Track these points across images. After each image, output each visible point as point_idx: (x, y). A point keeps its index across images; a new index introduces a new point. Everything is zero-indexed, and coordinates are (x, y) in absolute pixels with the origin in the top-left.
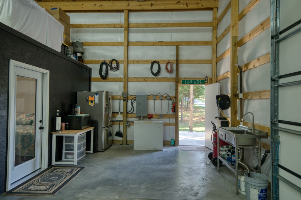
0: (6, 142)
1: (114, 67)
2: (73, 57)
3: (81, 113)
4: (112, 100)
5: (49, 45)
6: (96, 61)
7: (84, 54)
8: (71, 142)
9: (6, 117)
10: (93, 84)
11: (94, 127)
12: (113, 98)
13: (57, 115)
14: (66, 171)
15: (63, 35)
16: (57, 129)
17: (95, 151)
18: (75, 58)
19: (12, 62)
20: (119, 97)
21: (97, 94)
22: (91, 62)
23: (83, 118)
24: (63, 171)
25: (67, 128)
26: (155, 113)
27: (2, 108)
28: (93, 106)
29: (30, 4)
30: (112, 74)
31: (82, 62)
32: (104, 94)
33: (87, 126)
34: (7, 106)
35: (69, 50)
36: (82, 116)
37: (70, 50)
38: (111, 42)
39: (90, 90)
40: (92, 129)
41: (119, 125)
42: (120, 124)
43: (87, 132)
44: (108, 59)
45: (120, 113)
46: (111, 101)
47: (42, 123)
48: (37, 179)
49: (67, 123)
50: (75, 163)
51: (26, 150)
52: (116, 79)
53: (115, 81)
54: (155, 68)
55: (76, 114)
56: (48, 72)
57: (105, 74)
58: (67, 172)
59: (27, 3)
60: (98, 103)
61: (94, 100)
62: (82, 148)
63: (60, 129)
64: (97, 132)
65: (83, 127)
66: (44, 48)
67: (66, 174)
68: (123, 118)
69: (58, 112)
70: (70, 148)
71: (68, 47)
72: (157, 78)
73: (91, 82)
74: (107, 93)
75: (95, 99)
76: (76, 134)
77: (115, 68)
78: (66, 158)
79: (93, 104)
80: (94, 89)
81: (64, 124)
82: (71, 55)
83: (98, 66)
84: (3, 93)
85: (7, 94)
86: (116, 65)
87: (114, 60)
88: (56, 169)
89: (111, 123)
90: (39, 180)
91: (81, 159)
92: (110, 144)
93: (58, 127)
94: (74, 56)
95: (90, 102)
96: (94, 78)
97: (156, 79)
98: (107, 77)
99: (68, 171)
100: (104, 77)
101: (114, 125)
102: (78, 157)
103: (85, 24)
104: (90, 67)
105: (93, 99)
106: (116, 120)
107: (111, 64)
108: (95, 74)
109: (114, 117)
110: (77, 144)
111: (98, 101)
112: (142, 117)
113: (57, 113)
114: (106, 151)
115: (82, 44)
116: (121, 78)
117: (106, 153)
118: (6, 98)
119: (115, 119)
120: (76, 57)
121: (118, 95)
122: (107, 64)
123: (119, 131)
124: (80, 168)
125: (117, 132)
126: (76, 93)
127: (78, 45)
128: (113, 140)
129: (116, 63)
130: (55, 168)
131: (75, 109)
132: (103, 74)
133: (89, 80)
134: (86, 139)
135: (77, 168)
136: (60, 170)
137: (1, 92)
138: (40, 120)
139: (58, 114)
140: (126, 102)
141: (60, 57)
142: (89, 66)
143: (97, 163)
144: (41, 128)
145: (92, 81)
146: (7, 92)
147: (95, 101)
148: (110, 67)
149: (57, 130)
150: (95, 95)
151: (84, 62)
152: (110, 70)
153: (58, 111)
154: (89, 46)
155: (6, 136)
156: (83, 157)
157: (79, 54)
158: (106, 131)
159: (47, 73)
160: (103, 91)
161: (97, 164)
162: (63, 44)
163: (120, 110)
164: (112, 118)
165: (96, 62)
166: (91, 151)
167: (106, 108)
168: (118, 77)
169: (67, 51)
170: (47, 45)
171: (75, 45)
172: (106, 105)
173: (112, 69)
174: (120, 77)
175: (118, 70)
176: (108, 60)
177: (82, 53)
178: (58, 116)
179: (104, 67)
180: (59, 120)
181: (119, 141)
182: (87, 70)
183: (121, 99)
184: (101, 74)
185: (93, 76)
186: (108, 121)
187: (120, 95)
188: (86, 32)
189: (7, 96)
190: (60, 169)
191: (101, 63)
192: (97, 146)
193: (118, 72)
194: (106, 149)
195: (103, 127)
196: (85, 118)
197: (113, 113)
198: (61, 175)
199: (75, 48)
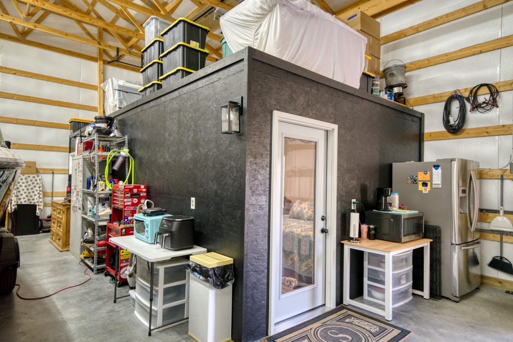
0: (267, 251)
1: (484, 103)
2: (384, 96)
3: (400, 208)
4: (478, 181)
5: (338, 78)
6: (434, 96)
7: (407, 87)
8: (379, 266)
9: (267, 209)
10: (427, 145)
11: (432, 240)
12: (481, 175)
13: (353, 208)
14: (367, 328)
15: (364, 55)
16: (352, 235)
17: (436, 294)
18: (388, 96)
19: (277, 115)
20: (500, 173)
21: (436, 167)
22: (424, 101)
23: (404, 219)
24: (363, 326)
25: (370, 237)
27: (262, 192)
28: (427, 192)
29: (307, 11)
30: (475, 119)
31: (404, 104)
32: (455, 166)
33: (413, 237)
34: (268, 189)
35: (377, 82)
36: (402, 213)
37: (379, 83)
38: (474, 47)
39: (420, 158)
40: (426, 244)
41: (501, 242)
42: (504, 240)
43: (414, 251)
44: (464, 88)
45: (502, 212)
46: (476, 182)
47: (325, 221)
48: (315, 328)
49: (372, 226)
50: (388, 315)
51: (304, 264)
52: (489, 131)
53: (486, 134)
55: (390, 208)
56: (336, 127)
57: (457, 122)
58: (370, 332)
59: (302, 12)
60: (440, 186)
61: (431, 181)
62: (403, 281)
63: (357, 236)
64: (440, 252)
65: (404, 239)
66: (328, 85)
67: (367, 335)
69: (354, 203)
70: (378, 278)
71: (374, 78)
73: (423, 141)
74: (464, 165)
75: (434, 177)
76: (389, 252)
77: (485, 105)
78: (370, 295)
79: (429, 188)
80: (429, 156)
81: (365, 228)
82: (380, 92)
83: (441, 107)
84: (263, 168)
85: (268, 169)
86: (488, 97)
87: (482, 85)
88: (349, 316)
89: (477, 235)
90: (318, 331)
91: (402, 306)
92: (475, 285)
93: (354, 233)
94: (386, 93)
95: (420, 184)
96: (431, 134)
98: (464, 128)
99: (373, 331)
100: (454, 129)
101: (485, 239)
102: (394, 302)
103: (411, 28)
104: (421, 112)
105: (427, 178)
106: (491, 228)
107: (475, 96)
108: (433, 123)
109: (485, 221)
110: (391, 273)
111: (440, 182)
113: (352, 205)
114: (465, 302)
115: (404, 68)
116: (503, 126)
117: (464, 306)
118: (268, 176)
119: (485, 226)
120: (390, 95)
121: (495, 167)
122: (464, 97)
123: (501, 258)
124: (400, 331)
125: (494, 259)
126: (391, 166)
127: (394, 72)
128: (482, 277)
129: (489, 92)
130: (350, 312)
131: (388, 198)
132: (452, 122)
133: (420, 138)
134: (413, 264)
135: (392, 328)
136: (356, 322)
137: (261, 165)
138: (323, 216)
139: (354, 206)
141: (358, 97)
142: (419, 109)
143: (441, 330)
144: (324, 231)
145: (425, 140)
146: (269, 165)
147: (434, 183)
148: (472, 104)
149: (352, 239)
150: (433, 168)
151: (407, 103)
152: (473, 109)
153: (354, 200)
154: (420, 68)
155: (267, 240)
156: (406, 304)
157: (396, 90)
158: (462, 254)
159: (333, 129)
160: (452, 160)
161: (441, 334)
162: (364, 74)
163: (502, 205)
164: (479, 223)
165: (435, 99)
166: (426, 293)
167: (461, 199)
168: (497, 124)
169: (373, 85)
170: (335, 79)
171: (389, 73)
172: (460, 191)
173: (476, 106)
174: (501, 124)
175: (495, 108)
176: (466, 90)
177: (404, 86)
178: (354, 211)
179: (455, 106)
180: (355, 218)
181: (500, 282)
182: (415, 119)
183: (504, 177)
184: (446, 122)
185: (427, 130)
186: (467, 229)
187: (500, 167)
188: (411, 43)
189: (268, 173)
190: (358, 318)
191: (446, 98)
192: (440, 284)
193: (494, 113)
194: (464, 297)
195: (454, 242)
196: (410, 218)
197: (481, 210)
198: (358, 335)
199: (389, 79)
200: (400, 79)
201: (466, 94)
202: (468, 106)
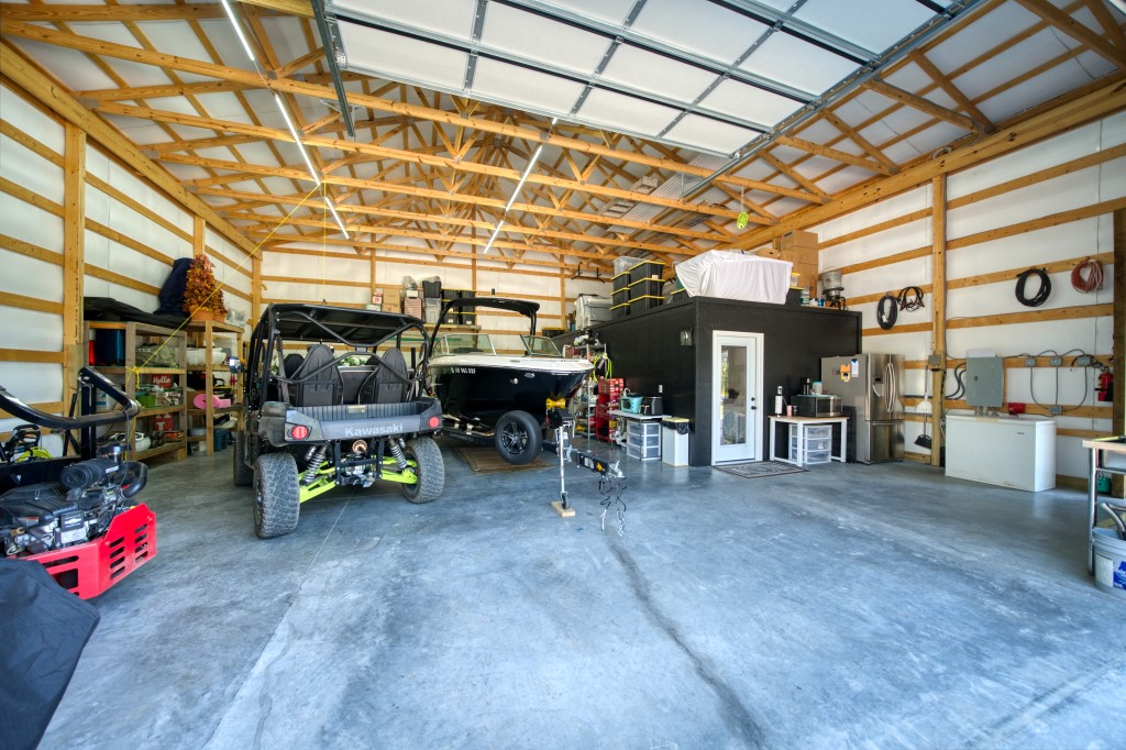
1: (911, 303)
2: (815, 303)
3: (822, 393)
7: (843, 290)
10: (865, 340)
11: (848, 417)
12: (908, 365)
13: (777, 393)
15: (788, 276)
16: (777, 412)
18: (819, 302)
20: (922, 363)
21: (854, 360)
22: (858, 301)
23: (819, 400)
25: (794, 414)
26: (1032, 402)
28: (847, 381)
30: (905, 317)
32: (869, 359)
35: (806, 293)
37: (808, 293)
39: (858, 352)
40: (843, 419)
42: (926, 421)
43: (834, 424)
44: (896, 290)
45: (925, 397)
47: (754, 401)
49: (795, 407)
52: (917, 327)
53: (914, 330)
54: (1033, 286)
55: (813, 393)
56: (762, 336)
57: (889, 320)
60: (857, 376)
61: (851, 372)
62: (821, 447)
63: (782, 413)
64: (854, 426)
68: (933, 409)
71: (802, 290)
72: (1039, 312)
73: (861, 337)
74: (878, 359)
75: (853, 369)
76: (799, 421)
77: (913, 305)
79: (849, 378)
80: (867, 349)
81: (788, 407)
82: (810, 300)
83: (874, 305)
86: (915, 297)
87: (909, 288)
92: (898, 457)
93: (779, 409)
94: (816, 300)
95: (843, 375)
96: (868, 330)
97: (1037, 315)
98: (895, 325)
100: (887, 326)
101: (910, 421)
104: (859, 311)
105: (847, 369)
106: (918, 411)
107: (904, 297)
108: (870, 321)
109: (913, 406)
110: (802, 438)
111: (857, 373)
112: (985, 410)
113: (777, 390)
115: (838, 272)
116: (925, 323)
119: (909, 410)
121: (917, 358)
122: (895, 297)
123: (924, 435)
125: (919, 438)
127: (830, 276)
129: (915, 294)
130: (776, 464)
132: (885, 319)
133: (858, 333)
138: (753, 398)
139: (779, 391)
140: (939, 374)
141: (786, 310)
142: (857, 308)
144: (753, 408)
145: (862, 335)
148: (902, 304)
149: (778, 414)
150: (852, 362)
151: (844, 304)
152: (902, 309)
153: (780, 387)
154: (858, 270)
157: (832, 293)
159: (757, 339)
162: (791, 289)
163: (926, 391)
164: (906, 407)
165: (871, 298)
168: (920, 322)
169: (803, 295)
171: (825, 278)
172: (874, 380)
173: (906, 305)
174: (923, 322)
175: (920, 308)
177: (840, 289)
178: (778, 395)
179: (888, 304)
180: (779, 400)
181: (920, 455)
182: (854, 318)
184: (880, 320)
185: (865, 326)
187: (922, 358)
191: (880, 298)
192: (855, 452)
193: (919, 312)
195: (867, 419)
197: (912, 396)
199: (826, 284)
200: (834, 284)
201: (896, 295)
202: (899, 307)
